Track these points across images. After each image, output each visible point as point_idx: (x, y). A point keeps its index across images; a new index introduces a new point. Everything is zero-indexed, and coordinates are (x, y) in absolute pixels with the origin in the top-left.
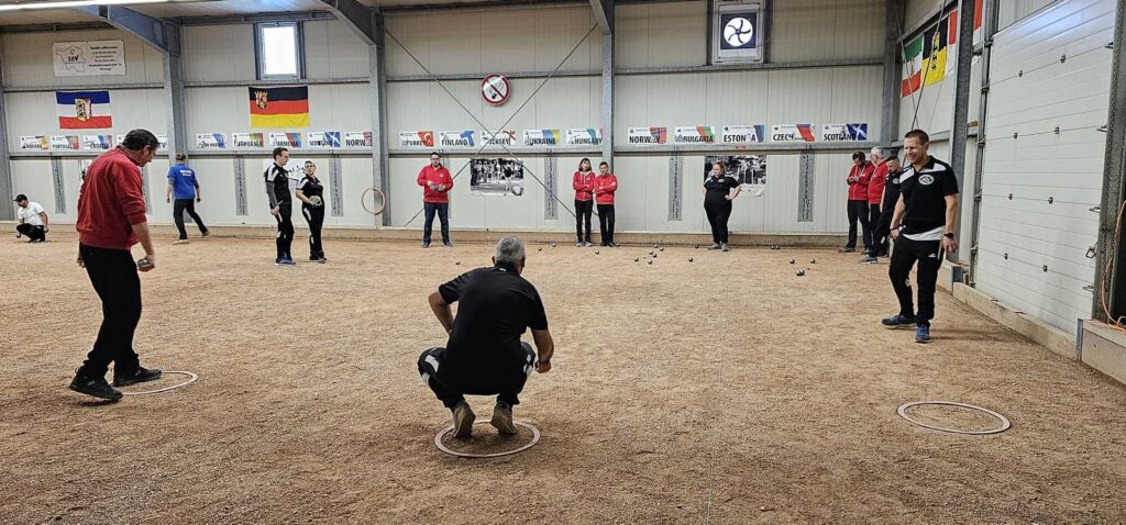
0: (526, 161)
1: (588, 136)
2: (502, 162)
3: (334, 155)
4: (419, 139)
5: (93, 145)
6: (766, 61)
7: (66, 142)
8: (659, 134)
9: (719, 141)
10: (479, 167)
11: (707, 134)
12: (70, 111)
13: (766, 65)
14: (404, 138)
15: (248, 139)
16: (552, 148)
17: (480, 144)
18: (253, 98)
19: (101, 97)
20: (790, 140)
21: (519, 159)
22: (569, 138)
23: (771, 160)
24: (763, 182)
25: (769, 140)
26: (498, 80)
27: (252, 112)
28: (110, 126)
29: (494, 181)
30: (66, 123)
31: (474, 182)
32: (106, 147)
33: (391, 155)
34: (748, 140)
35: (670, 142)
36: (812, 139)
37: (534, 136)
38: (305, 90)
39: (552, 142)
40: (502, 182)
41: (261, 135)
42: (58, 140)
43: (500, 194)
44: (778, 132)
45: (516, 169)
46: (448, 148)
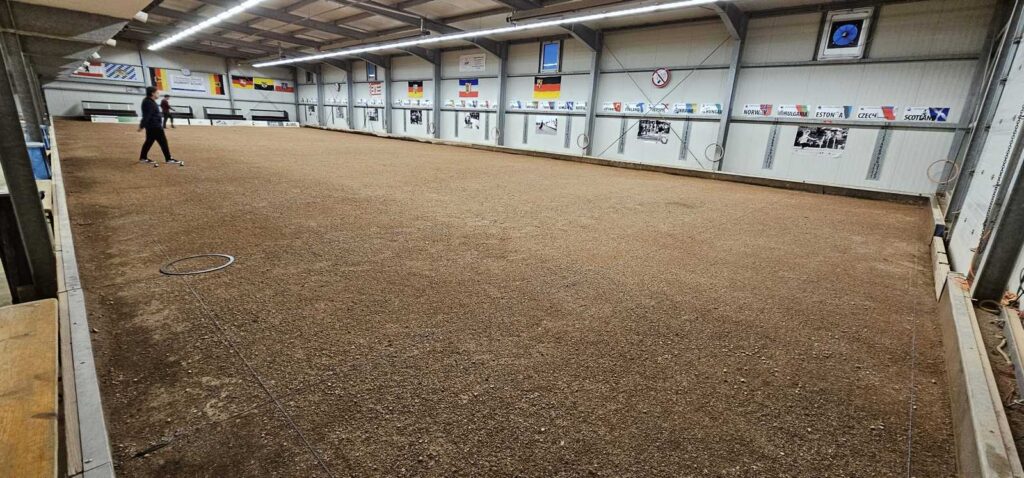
0: (674, 124)
1: (715, 108)
2: (658, 123)
3: (569, 115)
4: (612, 106)
6: (864, 57)
7: (461, 103)
8: (766, 109)
9: (812, 117)
10: (644, 125)
11: (804, 111)
12: (463, 89)
13: (863, 61)
14: (605, 106)
15: (531, 104)
16: (691, 115)
17: (647, 111)
18: (536, 82)
19: (474, 82)
20: (873, 119)
21: (668, 121)
22: (702, 109)
23: (852, 132)
24: (842, 148)
25: (854, 117)
26: (663, 72)
27: (535, 90)
28: (477, 96)
29: (651, 134)
30: (462, 95)
31: (640, 134)
33: (597, 116)
34: (836, 116)
35: (774, 115)
36: (894, 118)
37: (679, 108)
38: (560, 78)
39: (691, 111)
40: (656, 135)
41: (536, 103)
42: (458, 103)
43: (653, 142)
44: (863, 112)
45: (666, 127)
46: (628, 113)
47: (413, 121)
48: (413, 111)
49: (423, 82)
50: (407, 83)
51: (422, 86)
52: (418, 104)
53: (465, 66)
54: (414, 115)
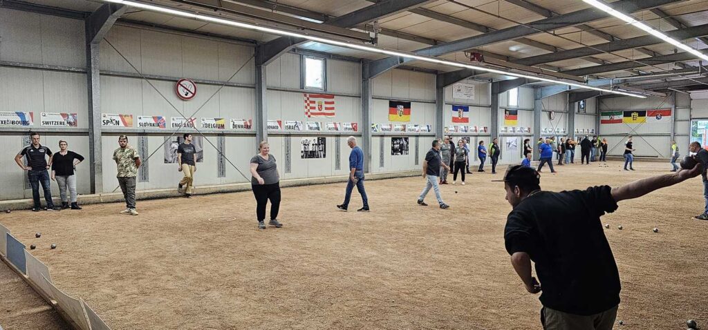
5: (462, 130)
7: (453, 129)
12: (456, 114)
19: (466, 109)
28: (467, 122)
30: (455, 120)
32: (466, 131)
38: (517, 112)
41: (506, 128)
47: (394, 151)
48: (394, 139)
49: (412, 103)
50: (388, 102)
51: (410, 108)
52: (404, 130)
53: (457, 93)
54: (397, 144)
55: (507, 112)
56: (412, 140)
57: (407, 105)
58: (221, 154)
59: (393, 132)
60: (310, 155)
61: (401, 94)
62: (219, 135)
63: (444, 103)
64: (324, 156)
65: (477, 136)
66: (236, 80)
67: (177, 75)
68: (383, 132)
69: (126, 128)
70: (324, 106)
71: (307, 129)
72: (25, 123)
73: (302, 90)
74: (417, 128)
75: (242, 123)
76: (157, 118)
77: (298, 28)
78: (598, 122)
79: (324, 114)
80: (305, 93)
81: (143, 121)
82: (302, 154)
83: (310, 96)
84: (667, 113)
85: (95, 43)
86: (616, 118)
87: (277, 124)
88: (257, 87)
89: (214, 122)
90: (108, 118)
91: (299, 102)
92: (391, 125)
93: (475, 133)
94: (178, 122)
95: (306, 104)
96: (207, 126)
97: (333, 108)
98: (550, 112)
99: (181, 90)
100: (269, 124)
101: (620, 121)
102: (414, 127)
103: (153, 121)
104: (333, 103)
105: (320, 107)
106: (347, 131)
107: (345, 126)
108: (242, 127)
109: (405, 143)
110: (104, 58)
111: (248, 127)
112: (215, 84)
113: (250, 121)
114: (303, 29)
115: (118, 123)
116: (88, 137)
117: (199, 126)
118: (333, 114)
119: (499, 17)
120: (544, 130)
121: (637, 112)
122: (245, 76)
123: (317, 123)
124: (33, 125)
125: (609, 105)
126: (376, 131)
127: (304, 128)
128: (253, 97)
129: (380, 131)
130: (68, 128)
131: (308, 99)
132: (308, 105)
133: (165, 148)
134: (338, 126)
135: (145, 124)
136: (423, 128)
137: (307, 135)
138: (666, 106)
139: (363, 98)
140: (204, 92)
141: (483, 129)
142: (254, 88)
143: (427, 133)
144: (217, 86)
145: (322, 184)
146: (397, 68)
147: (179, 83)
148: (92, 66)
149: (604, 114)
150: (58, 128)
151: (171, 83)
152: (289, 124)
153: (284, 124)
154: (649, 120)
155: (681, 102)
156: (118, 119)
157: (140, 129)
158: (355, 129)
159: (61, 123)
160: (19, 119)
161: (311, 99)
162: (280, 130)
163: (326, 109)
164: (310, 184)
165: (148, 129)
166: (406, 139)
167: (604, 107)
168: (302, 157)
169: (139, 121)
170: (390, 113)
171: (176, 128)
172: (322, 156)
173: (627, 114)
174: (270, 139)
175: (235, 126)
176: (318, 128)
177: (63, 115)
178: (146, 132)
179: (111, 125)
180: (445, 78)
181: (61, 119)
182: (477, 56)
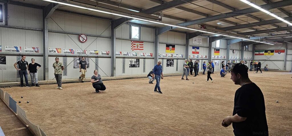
5: (196, 57)
7: (193, 56)
12: (194, 50)
19: (198, 48)
27: (215, 52)
30: (193, 53)
32: (198, 57)
41: (215, 56)
47: (168, 65)
48: (168, 60)
49: (175, 45)
50: (165, 45)
51: (174, 47)
52: (172, 56)
53: (195, 41)
54: (169, 62)
55: (215, 50)
56: (175, 61)
57: (173, 46)
58: (97, 65)
59: (167, 57)
60: (133, 66)
61: (171, 41)
62: (96, 57)
63: (189, 46)
64: (139, 67)
65: (202, 59)
66: (103, 35)
67: (79, 32)
68: (163, 57)
69: (59, 54)
70: (139, 46)
71: (132, 55)
72: (18, 51)
73: (130, 39)
74: (177, 56)
75: (105, 52)
76: (71, 50)
77: (129, 14)
78: (254, 55)
79: (139, 49)
80: (131, 41)
81: (65, 51)
82: (130, 66)
83: (134, 42)
84: (283, 51)
85: (46, 19)
86: (261, 53)
87: (120, 53)
88: (112, 38)
89: (94, 52)
90: (51, 50)
91: (129, 44)
92: (166, 54)
93: (202, 58)
94: (79, 52)
95: (132, 45)
96: (91, 53)
97: (143, 47)
98: (233, 50)
99: (81, 38)
100: (116, 53)
101: (263, 54)
102: (176, 55)
103: (69, 51)
104: (143, 45)
105: (138, 47)
106: (148, 57)
107: (148, 55)
108: (105, 54)
109: (172, 62)
110: (50, 25)
111: (108, 54)
112: (94, 36)
113: (109, 52)
114: (131, 14)
115: (55, 52)
116: (43, 57)
117: (88, 54)
118: (143, 49)
119: (213, 11)
120: (230, 57)
121: (270, 51)
122: (107, 33)
123: (136, 53)
124: (21, 52)
125: (258, 48)
126: (160, 57)
127: (130, 55)
128: (110, 42)
129: (162, 57)
130: (35, 53)
131: (133, 43)
132: (133, 45)
133: (74, 62)
134: (145, 54)
135: (66, 52)
136: (180, 56)
137: (132, 58)
138: (283, 48)
139: (155, 43)
140: (90, 40)
141: (205, 57)
142: (111, 38)
143: (181, 58)
144: (96, 37)
145: (138, 78)
146: (170, 31)
147: (80, 36)
148: (45, 28)
149: (256, 51)
150: (31, 53)
151: (77, 35)
152: (124, 53)
153: (122, 53)
154: (276, 54)
155: (289, 47)
156: (55, 50)
157: (64, 54)
158: (151, 56)
159: (32, 51)
160: (15, 49)
161: (134, 43)
162: (121, 56)
163: (140, 47)
164: (133, 78)
165: (67, 54)
166: (173, 60)
167: (256, 48)
168: (130, 67)
169: (64, 51)
170: (167, 49)
171: (79, 54)
172: (138, 66)
173: (266, 51)
174: (117, 59)
175: (102, 54)
176: (136, 55)
177: (33, 48)
178: (66, 55)
179: (52, 52)
180: (189, 35)
181: (32, 50)
182: (203, 27)
